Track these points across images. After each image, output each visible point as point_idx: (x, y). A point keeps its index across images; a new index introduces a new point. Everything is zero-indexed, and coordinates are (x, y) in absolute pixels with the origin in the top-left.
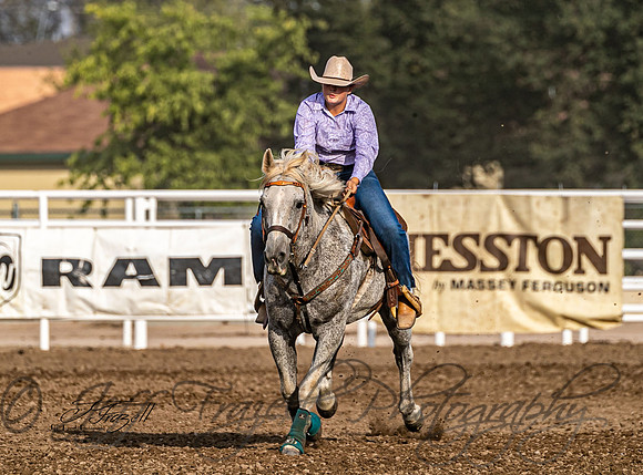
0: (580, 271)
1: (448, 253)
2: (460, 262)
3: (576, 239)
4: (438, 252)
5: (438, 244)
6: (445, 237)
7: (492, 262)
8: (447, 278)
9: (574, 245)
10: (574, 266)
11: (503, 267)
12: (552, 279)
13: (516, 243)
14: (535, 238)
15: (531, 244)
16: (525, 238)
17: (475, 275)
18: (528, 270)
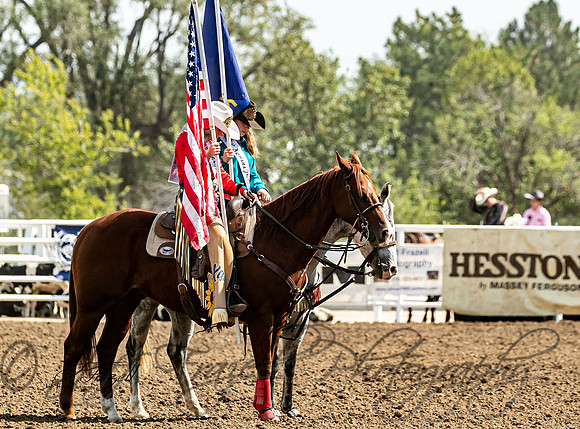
0: (567, 277)
1: (488, 265)
2: (496, 271)
3: (565, 257)
4: (482, 265)
5: (483, 260)
6: (486, 255)
7: (514, 271)
8: (487, 281)
9: (563, 261)
10: (563, 274)
11: (520, 274)
12: (551, 282)
13: (529, 259)
14: (539, 256)
15: (537, 260)
16: (534, 257)
17: (504, 279)
18: (535, 276)
